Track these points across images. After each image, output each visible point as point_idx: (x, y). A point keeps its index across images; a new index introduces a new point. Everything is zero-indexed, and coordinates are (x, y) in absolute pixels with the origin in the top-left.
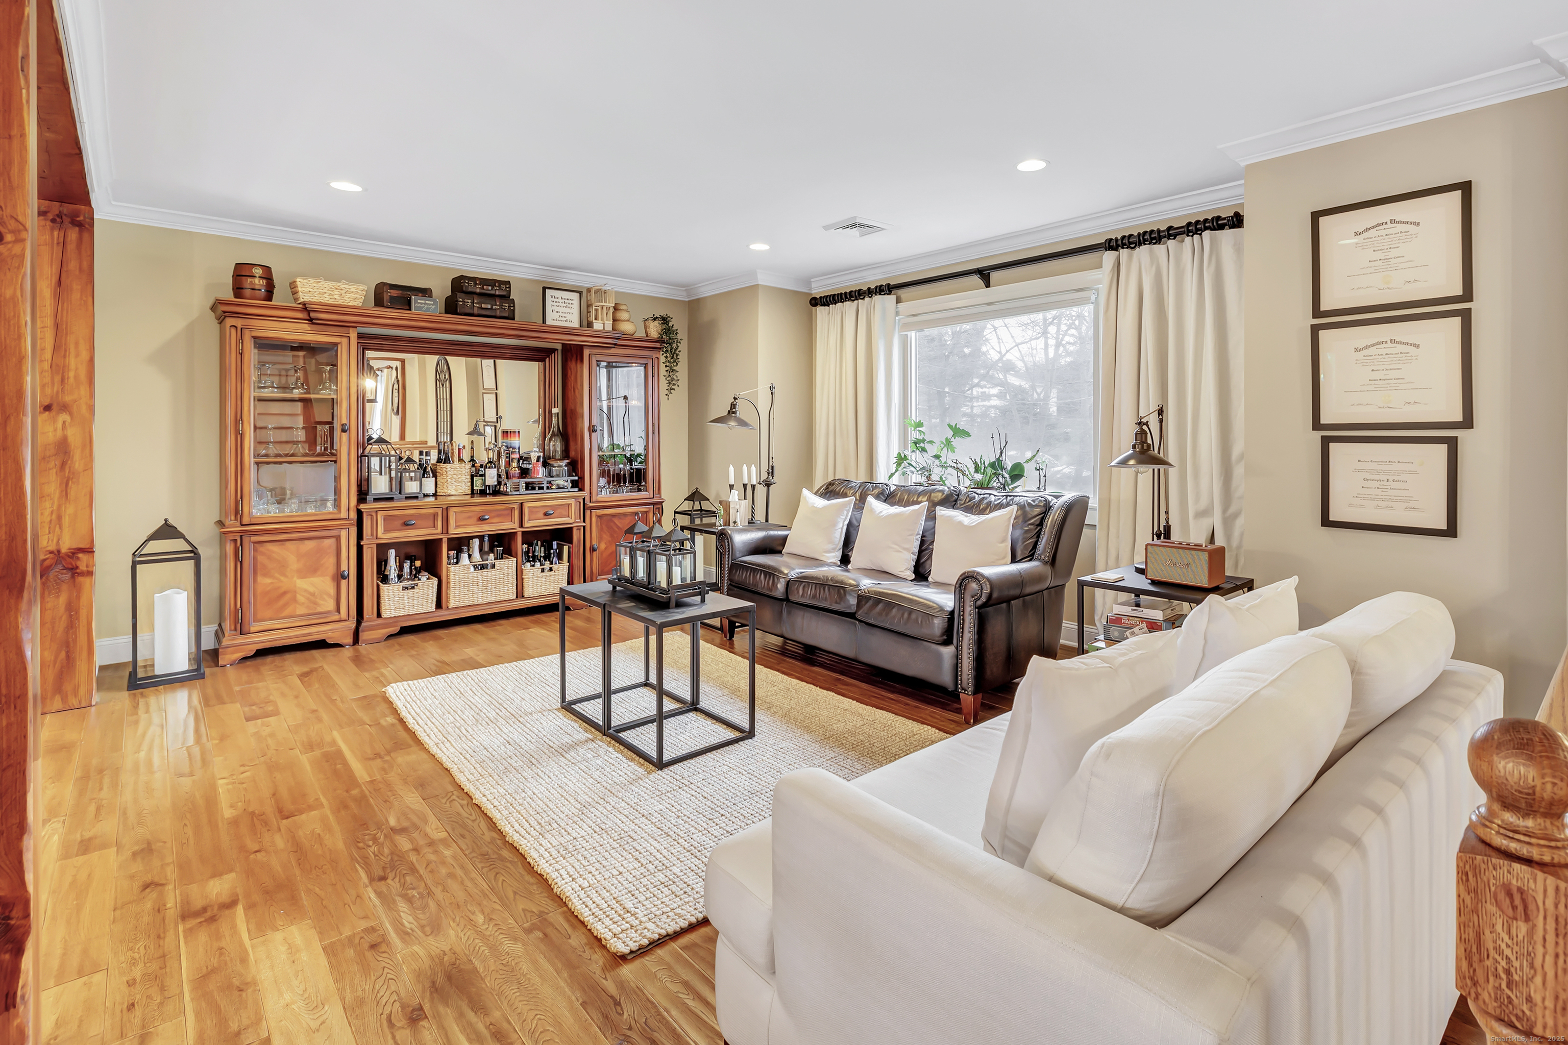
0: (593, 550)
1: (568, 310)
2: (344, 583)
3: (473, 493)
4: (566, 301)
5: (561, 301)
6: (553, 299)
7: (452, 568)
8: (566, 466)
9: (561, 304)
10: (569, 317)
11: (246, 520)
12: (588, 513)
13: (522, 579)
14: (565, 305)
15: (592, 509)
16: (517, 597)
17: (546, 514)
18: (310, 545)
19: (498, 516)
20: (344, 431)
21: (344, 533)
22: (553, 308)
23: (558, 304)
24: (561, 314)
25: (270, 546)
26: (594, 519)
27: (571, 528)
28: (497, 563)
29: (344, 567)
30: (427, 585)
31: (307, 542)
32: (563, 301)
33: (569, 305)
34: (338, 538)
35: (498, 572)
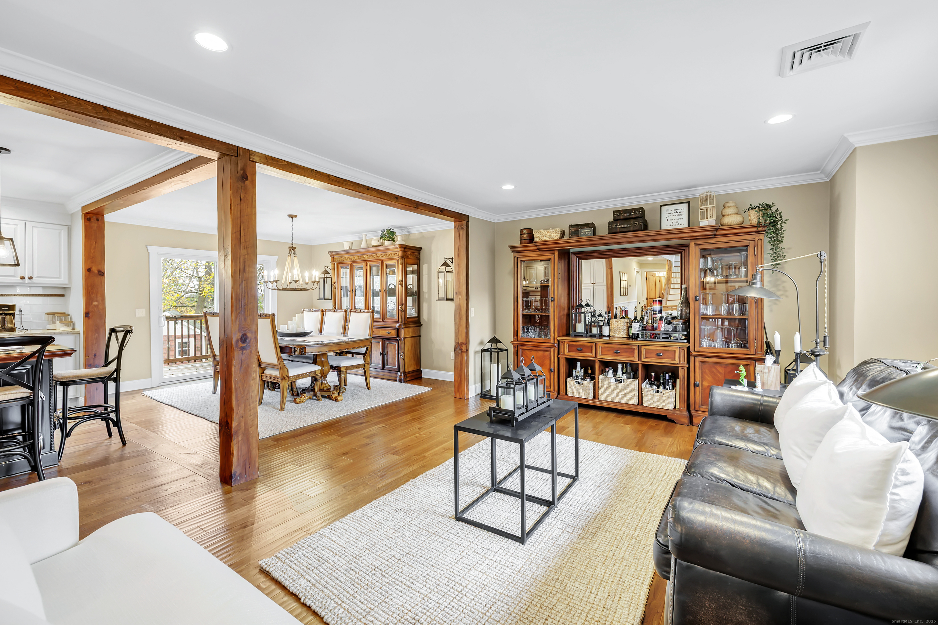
0: (696, 386)
1: (680, 217)
2: (552, 374)
3: (629, 337)
4: (678, 211)
5: (673, 212)
6: (668, 212)
7: (601, 377)
8: (681, 324)
9: (674, 214)
10: (679, 222)
11: (519, 339)
12: (692, 359)
13: (642, 394)
14: (677, 214)
15: (696, 356)
16: (638, 404)
17: (658, 355)
18: (541, 353)
19: (626, 352)
20: (552, 301)
21: (552, 350)
22: (668, 218)
23: (671, 215)
24: (674, 221)
25: (527, 351)
26: (697, 364)
27: (679, 367)
28: (626, 380)
29: (552, 366)
30: (588, 384)
31: (540, 352)
32: (675, 211)
33: (680, 214)
34: (550, 351)
35: (625, 386)
